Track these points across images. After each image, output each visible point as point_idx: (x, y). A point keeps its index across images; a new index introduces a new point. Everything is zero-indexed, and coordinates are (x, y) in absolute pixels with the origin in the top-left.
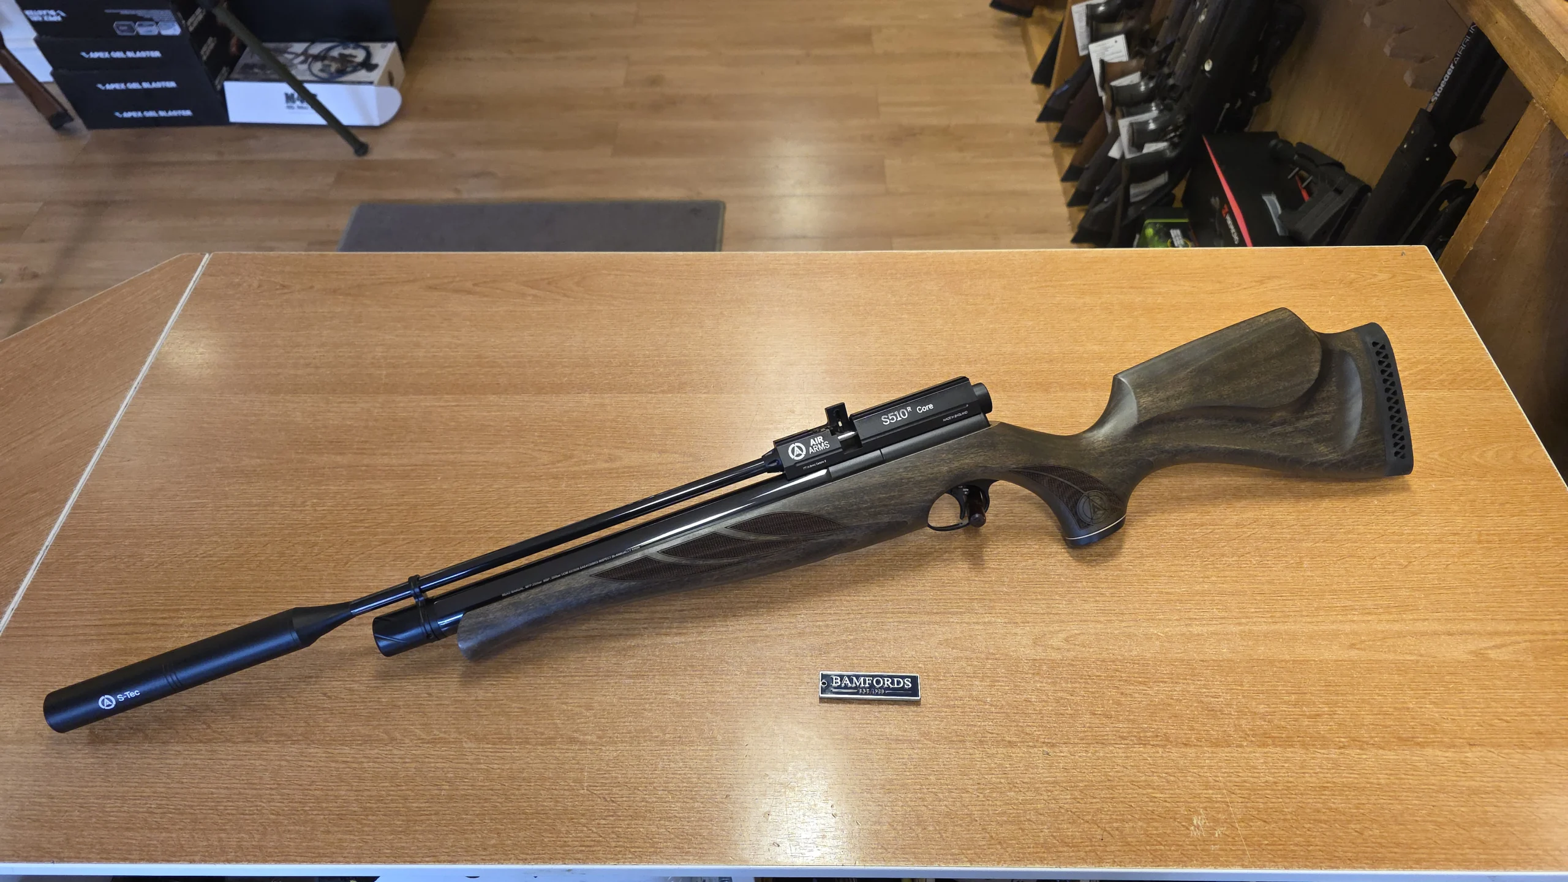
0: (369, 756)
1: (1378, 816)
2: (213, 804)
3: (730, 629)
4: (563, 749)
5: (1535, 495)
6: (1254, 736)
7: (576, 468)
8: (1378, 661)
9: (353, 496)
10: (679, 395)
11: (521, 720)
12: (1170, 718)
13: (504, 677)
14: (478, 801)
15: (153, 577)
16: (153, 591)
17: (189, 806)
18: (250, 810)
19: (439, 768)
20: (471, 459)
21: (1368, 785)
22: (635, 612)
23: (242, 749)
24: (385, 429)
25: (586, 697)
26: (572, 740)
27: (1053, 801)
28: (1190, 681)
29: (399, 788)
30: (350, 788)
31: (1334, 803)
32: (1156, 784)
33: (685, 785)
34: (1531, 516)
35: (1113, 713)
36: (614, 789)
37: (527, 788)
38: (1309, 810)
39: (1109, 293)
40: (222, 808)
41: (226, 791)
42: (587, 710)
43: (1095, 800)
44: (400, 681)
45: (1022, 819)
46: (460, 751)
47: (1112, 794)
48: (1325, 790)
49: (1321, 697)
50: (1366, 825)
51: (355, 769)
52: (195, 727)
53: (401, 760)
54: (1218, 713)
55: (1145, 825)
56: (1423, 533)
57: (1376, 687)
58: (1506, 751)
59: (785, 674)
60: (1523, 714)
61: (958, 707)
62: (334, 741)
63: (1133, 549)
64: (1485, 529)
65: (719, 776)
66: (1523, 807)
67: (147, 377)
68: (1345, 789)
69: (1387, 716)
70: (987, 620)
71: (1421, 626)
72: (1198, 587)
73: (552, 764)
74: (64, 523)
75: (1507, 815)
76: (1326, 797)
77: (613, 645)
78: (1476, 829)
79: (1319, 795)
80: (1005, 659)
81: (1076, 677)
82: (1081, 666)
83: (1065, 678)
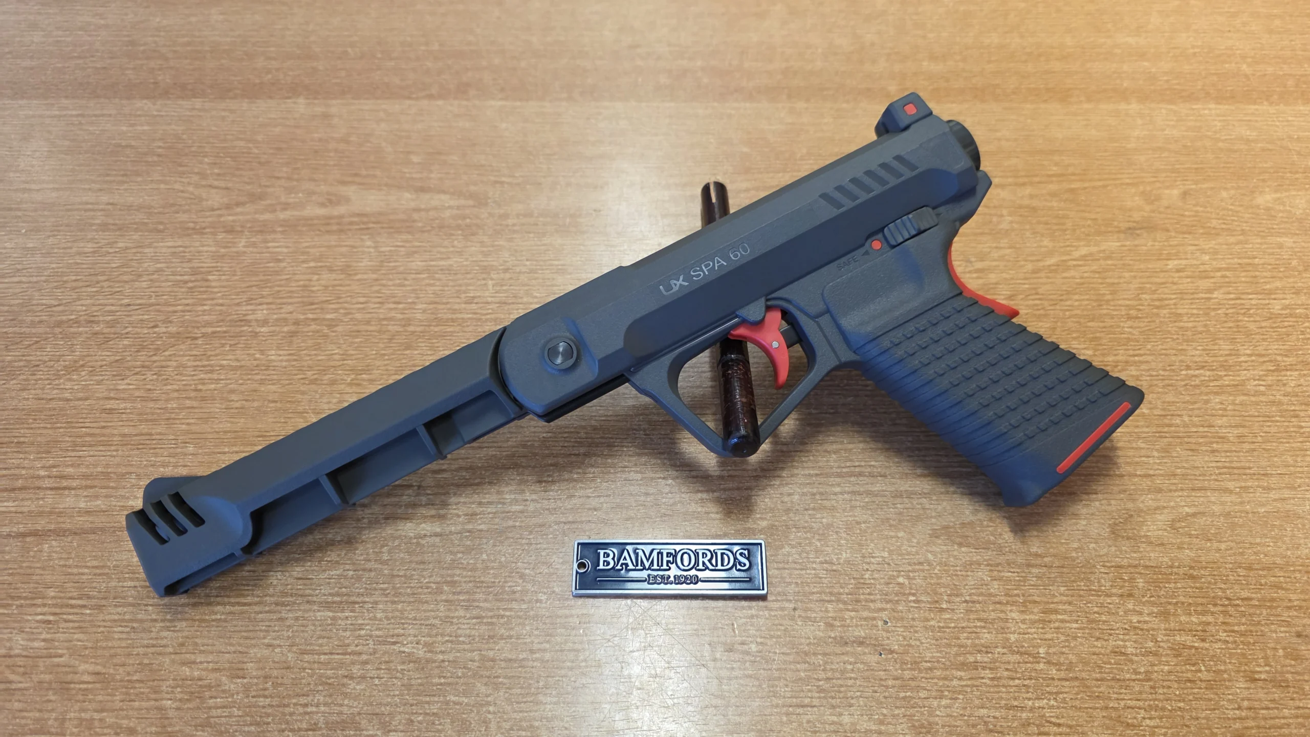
3: (532, 507)
7: (267, 216)
10: (456, 102)
13: (72, 606)
20: (84, 199)
25: (232, 649)
61: (984, 668)
63: (1263, 355)
80: (1063, 567)
81: (1204, 601)
82: (1209, 579)
83: (1183, 603)
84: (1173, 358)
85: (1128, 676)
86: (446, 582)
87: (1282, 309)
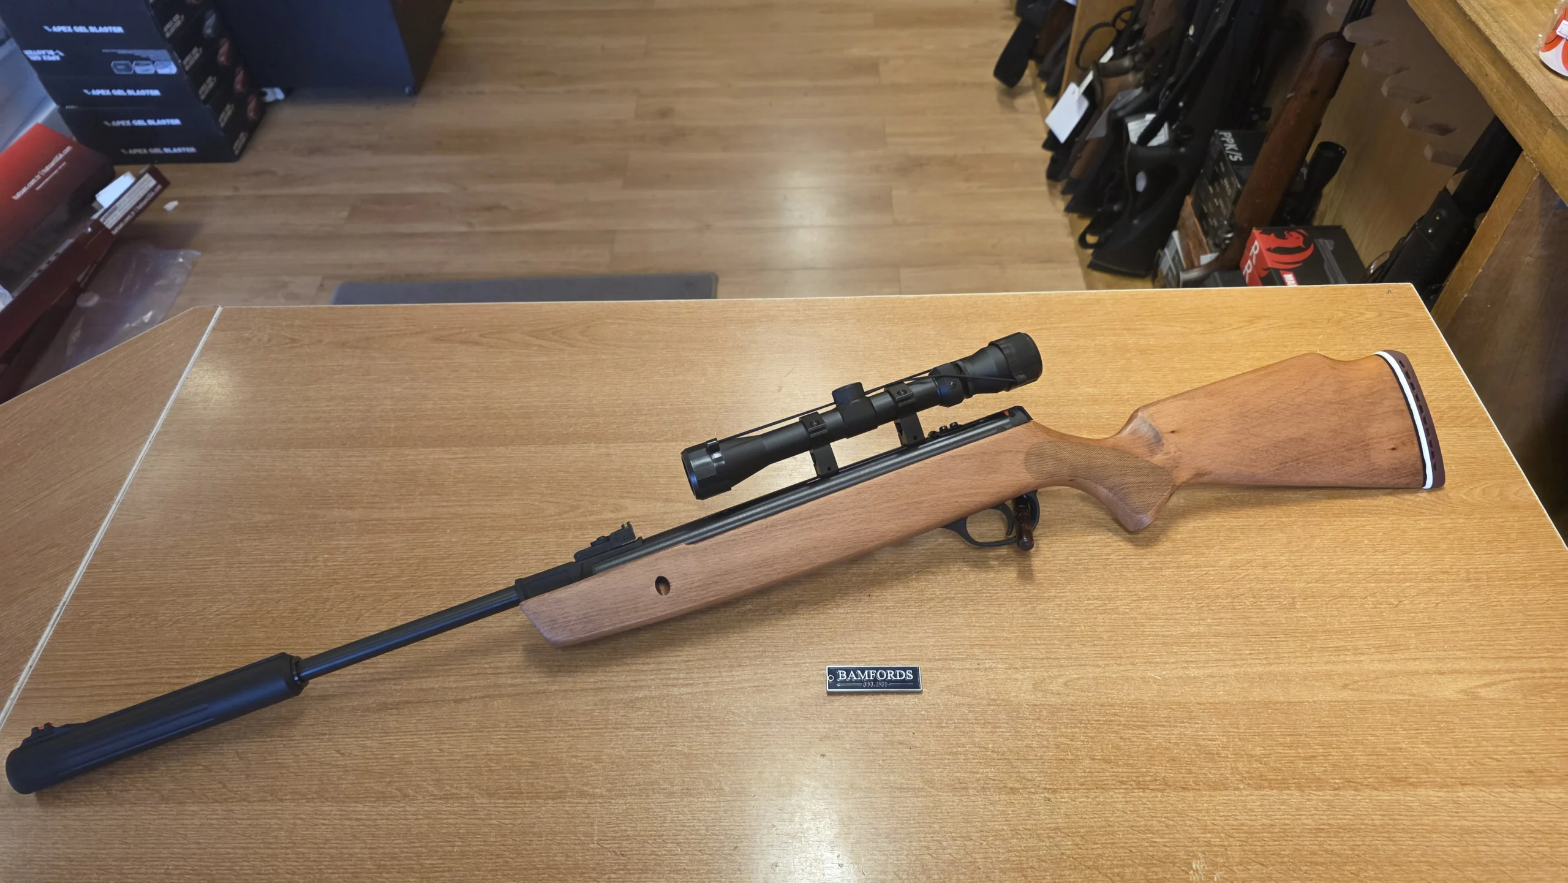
0: (382, 813)
1: (1373, 858)
2: (229, 864)
3: (736, 679)
4: (573, 803)
5: (1521, 533)
6: (1250, 778)
8: (1370, 702)
9: (363, 551)
11: (531, 775)
12: (1168, 762)
13: (514, 731)
14: (490, 857)
15: (168, 635)
16: (168, 650)
17: (205, 866)
18: (265, 870)
19: (451, 824)
20: (479, 511)
21: (1363, 827)
22: (642, 664)
23: (255, 808)
24: (395, 482)
25: (595, 750)
26: (583, 794)
27: (1055, 848)
28: (1187, 725)
29: (413, 845)
30: (364, 846)
31: (1330, 845)
32: (1156, 829)
33: (694, 837)
34: (1518, 553)
35: (1112, 758)
36: (624, 842)
37: (538, 843)
38: (1305, 853)
39: (1103, 335)
40: (238, 868)
41: (241, 851)
42: (596, 763)
43: (1096, 846)
44: (412, 737)
45: (1025, 866)
46: (471, 807)
47: (1112, 839)
48: (1320, 832)
49: (1315, 738)
50: (1361, 867)
51: (369, 826)
52: (210, 787)
53: (414, 817)
54: (1216, 756)
55: (1145, 870)
56: (1412, 572)
57: (1369, 727)
58: (1499, 790)
59: (791, 724)
60: (1512, 752)
61: (961, 754)
62: (348, 798)
63: (1131, 592)
64: (1474, 566)
65: (727, 828)
66: (1514, 846)
67: (159, 434)
68: (1340, 830)
69: (1380, 757)
70: (987, 666)
71: (1411, 666)
72: (1193, 630)
73: (563, 818)
74: (79, 583)
75: (1500, 854)
76: (1322, 839)
77: (621, 696)
78: (1469, 869)
79: (1315, 837)
80: (1005, 705)
81: (1076, 722)
82: (1081, 711)
83: (1065, 723)
84: (1081, 594)
85: (1032, 758)
86: (696, 717)
87: (1149, 564)
